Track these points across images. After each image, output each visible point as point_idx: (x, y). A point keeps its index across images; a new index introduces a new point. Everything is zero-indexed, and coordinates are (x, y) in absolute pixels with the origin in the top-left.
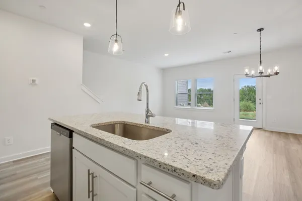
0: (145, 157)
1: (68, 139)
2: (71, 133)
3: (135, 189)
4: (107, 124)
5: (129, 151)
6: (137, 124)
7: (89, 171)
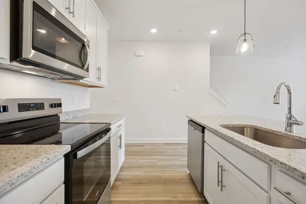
0: (282, 163)
1: (201, 134)
2: (203, 129)
3: (268, 195)
4: (236, 126)
5: (261, 153)
6: (273, 131)
7: (218, 163)
